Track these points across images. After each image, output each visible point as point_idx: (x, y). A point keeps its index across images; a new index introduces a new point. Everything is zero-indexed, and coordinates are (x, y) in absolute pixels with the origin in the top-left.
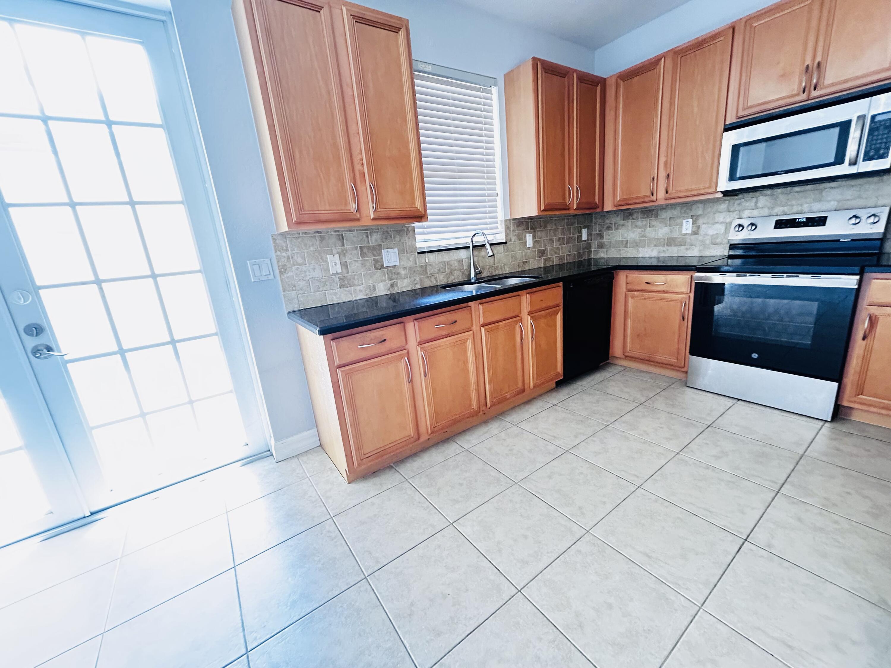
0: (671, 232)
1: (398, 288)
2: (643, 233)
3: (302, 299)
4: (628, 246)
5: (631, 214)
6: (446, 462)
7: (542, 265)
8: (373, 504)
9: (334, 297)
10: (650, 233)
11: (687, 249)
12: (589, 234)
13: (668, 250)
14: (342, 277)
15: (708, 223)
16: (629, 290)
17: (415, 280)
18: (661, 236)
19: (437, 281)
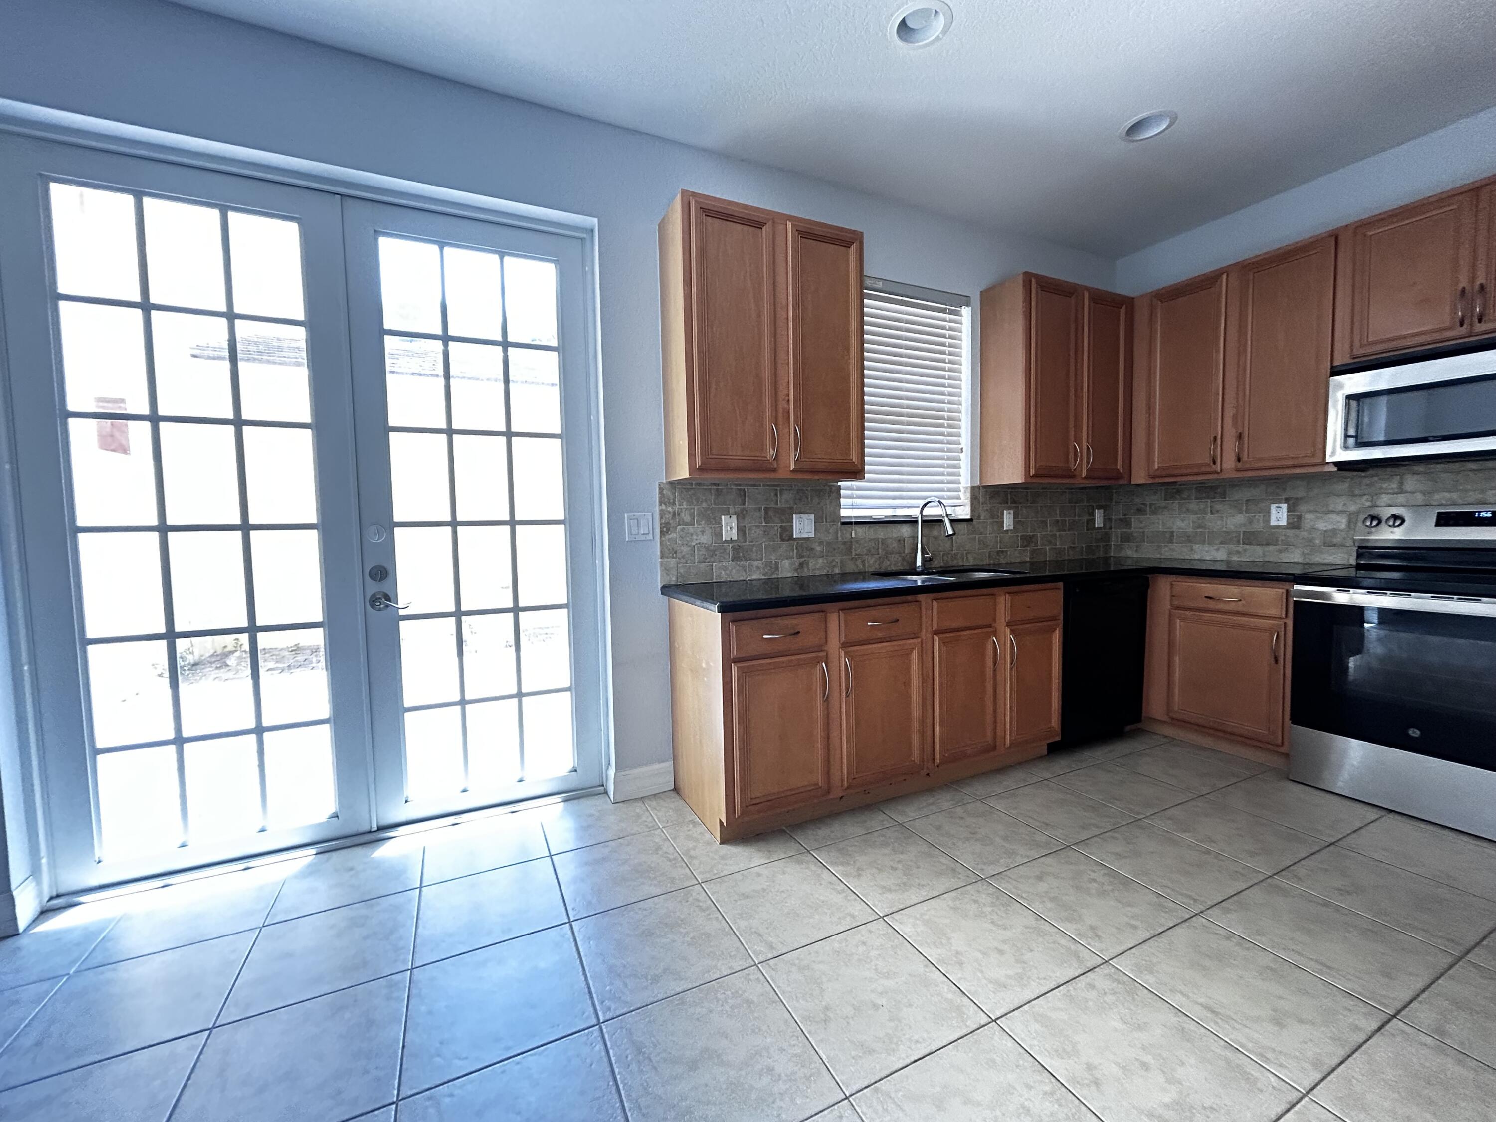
0: (1250, 522)
1: (808, 569)
2: (1200, 521)
3: (682, 571)
4: (1175, 541)
5: (1179, 492)
6: (868, 836)
7: (1028, 559)
8: (759, 875)
9: (723, 573)
10: (1214, 522)
11: (1280, 551)
12: (1107, 519)
13: (1245, 550)
14: (737, 547)
15: (1316, 511)
16: (1178, 608)
17: (833, 560)
18: (1232, 527)
19: (864, 565)
